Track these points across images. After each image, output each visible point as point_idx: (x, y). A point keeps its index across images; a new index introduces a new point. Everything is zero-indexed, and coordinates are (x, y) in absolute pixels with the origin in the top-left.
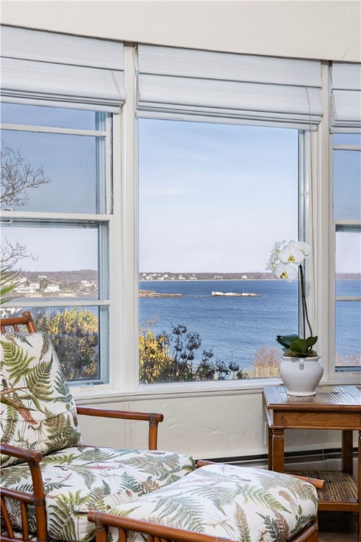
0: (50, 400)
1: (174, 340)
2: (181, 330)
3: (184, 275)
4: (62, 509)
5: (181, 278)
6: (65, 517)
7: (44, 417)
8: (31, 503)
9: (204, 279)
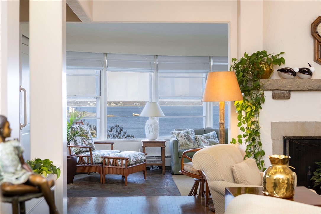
0: (89, 140)
1: (116, 129)
2: (118, 126)
3: (115, 103)
4: (96, 157)
5: (112, 104)
6: (97, 158)
7: (88, 143)
8: (89, 157)
9: (127, 105)
